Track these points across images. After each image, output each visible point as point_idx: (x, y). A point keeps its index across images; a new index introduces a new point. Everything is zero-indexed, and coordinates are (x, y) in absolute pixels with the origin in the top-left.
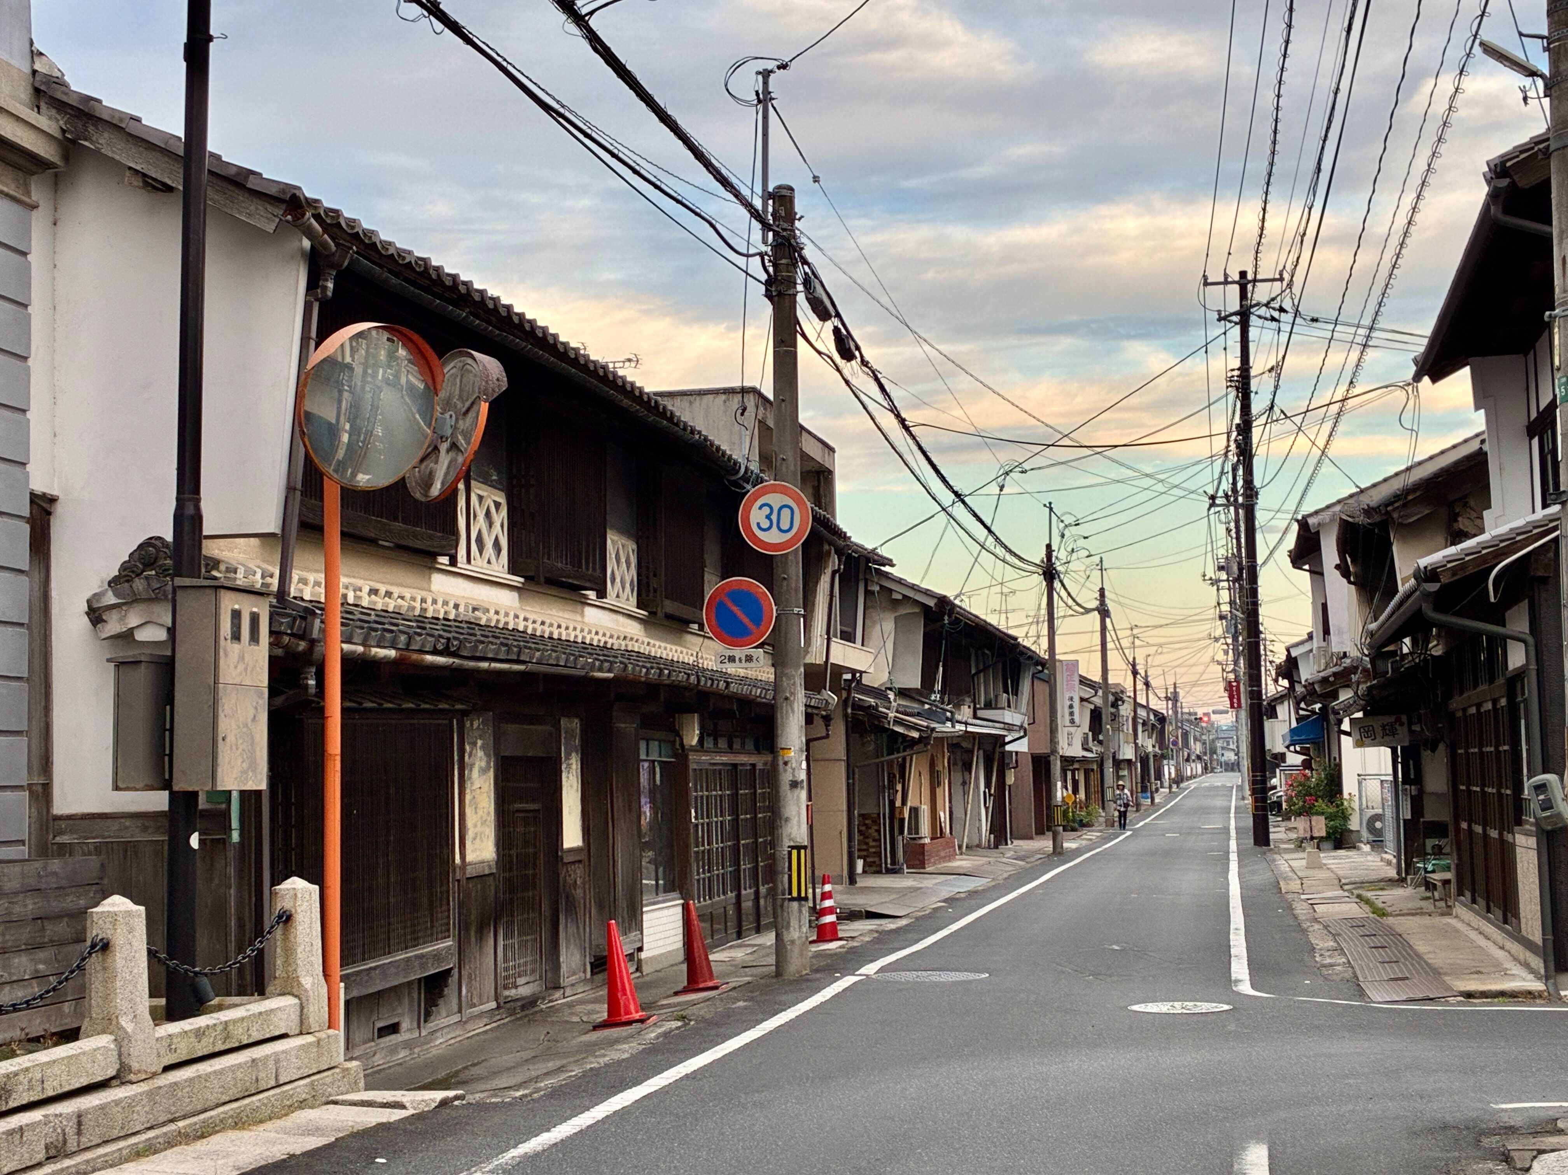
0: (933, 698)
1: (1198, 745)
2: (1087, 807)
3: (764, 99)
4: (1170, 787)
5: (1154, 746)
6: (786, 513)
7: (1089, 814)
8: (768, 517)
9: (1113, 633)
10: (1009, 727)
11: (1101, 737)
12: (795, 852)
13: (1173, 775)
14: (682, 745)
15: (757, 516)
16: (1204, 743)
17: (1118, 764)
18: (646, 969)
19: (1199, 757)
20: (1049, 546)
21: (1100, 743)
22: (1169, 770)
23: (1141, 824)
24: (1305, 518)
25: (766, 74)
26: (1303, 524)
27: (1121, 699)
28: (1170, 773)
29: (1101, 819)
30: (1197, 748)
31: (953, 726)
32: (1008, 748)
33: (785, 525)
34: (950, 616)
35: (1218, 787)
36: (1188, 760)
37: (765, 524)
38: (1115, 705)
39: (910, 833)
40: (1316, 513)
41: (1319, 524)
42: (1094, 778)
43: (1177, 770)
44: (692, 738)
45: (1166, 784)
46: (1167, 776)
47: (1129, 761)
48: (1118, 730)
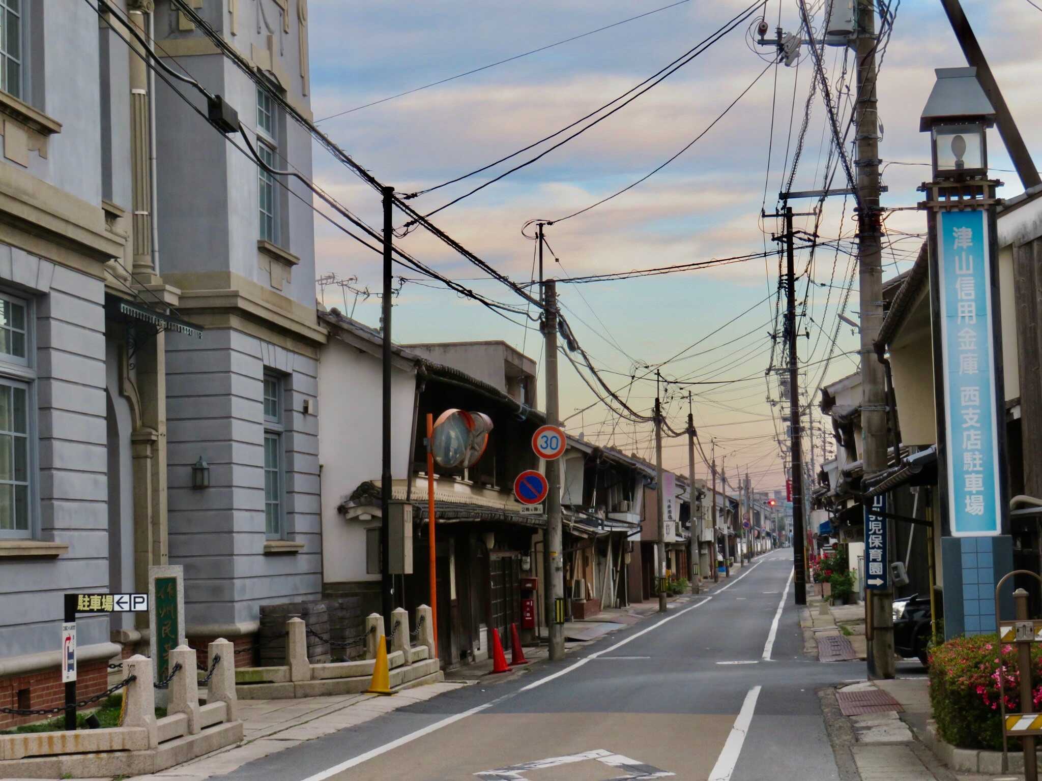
0: (590, 511)
1: (768, 522)
2: (678, 579)
3: (541, 236)
4: (742, 562)
5: (729, 528)
6: (554, 440)
7: (679, 584)
8: (546, 442)
9: (698, 446)
10: (631, 525)
11: (688, 524)
12: (558, 601)
13: (745, 551)
14: (486, 548)
15: (541, 442)
16: (774, 522)
17: (701, 544)
18: (477, 660)
19: (768, 534)
20: (657, 400)
21: (687, 528)
22: (742, 547)
23: (719, 591)
24: (826, 388)
25: (541, 225)
26: (825, 392)
27: (703, 493)
28: (742, 550)
29: (688, 588)
30: (767, 526)
31: (603, 529)
32: (629, 539)
33: (554, 446)
34: (600, 458)
35: (782, 561)
36: (758, 537)
37: (544, 445)
38: (698, 498)
39: (574, 596)
40: (833, 385)
41: (835, 393)
42: (683, 558)
43: (750, 547)
44: (491, 544)
45: (739, 559)
46: (739, 552)
47: (709, 543)
48: (701, 518)
